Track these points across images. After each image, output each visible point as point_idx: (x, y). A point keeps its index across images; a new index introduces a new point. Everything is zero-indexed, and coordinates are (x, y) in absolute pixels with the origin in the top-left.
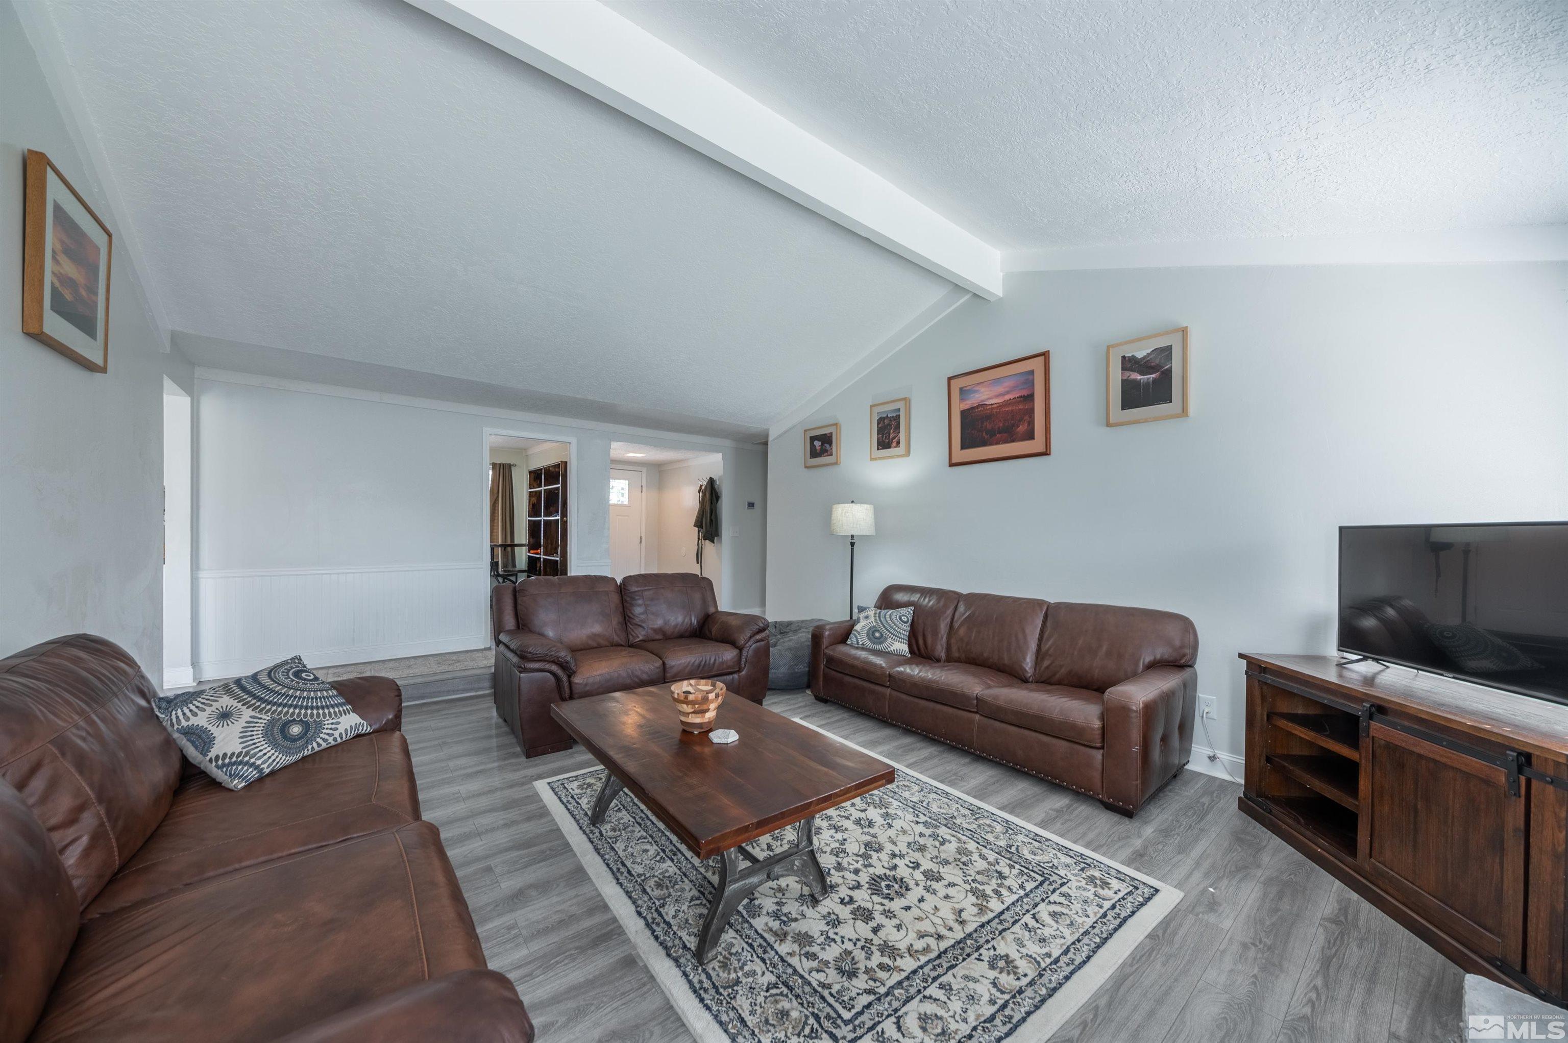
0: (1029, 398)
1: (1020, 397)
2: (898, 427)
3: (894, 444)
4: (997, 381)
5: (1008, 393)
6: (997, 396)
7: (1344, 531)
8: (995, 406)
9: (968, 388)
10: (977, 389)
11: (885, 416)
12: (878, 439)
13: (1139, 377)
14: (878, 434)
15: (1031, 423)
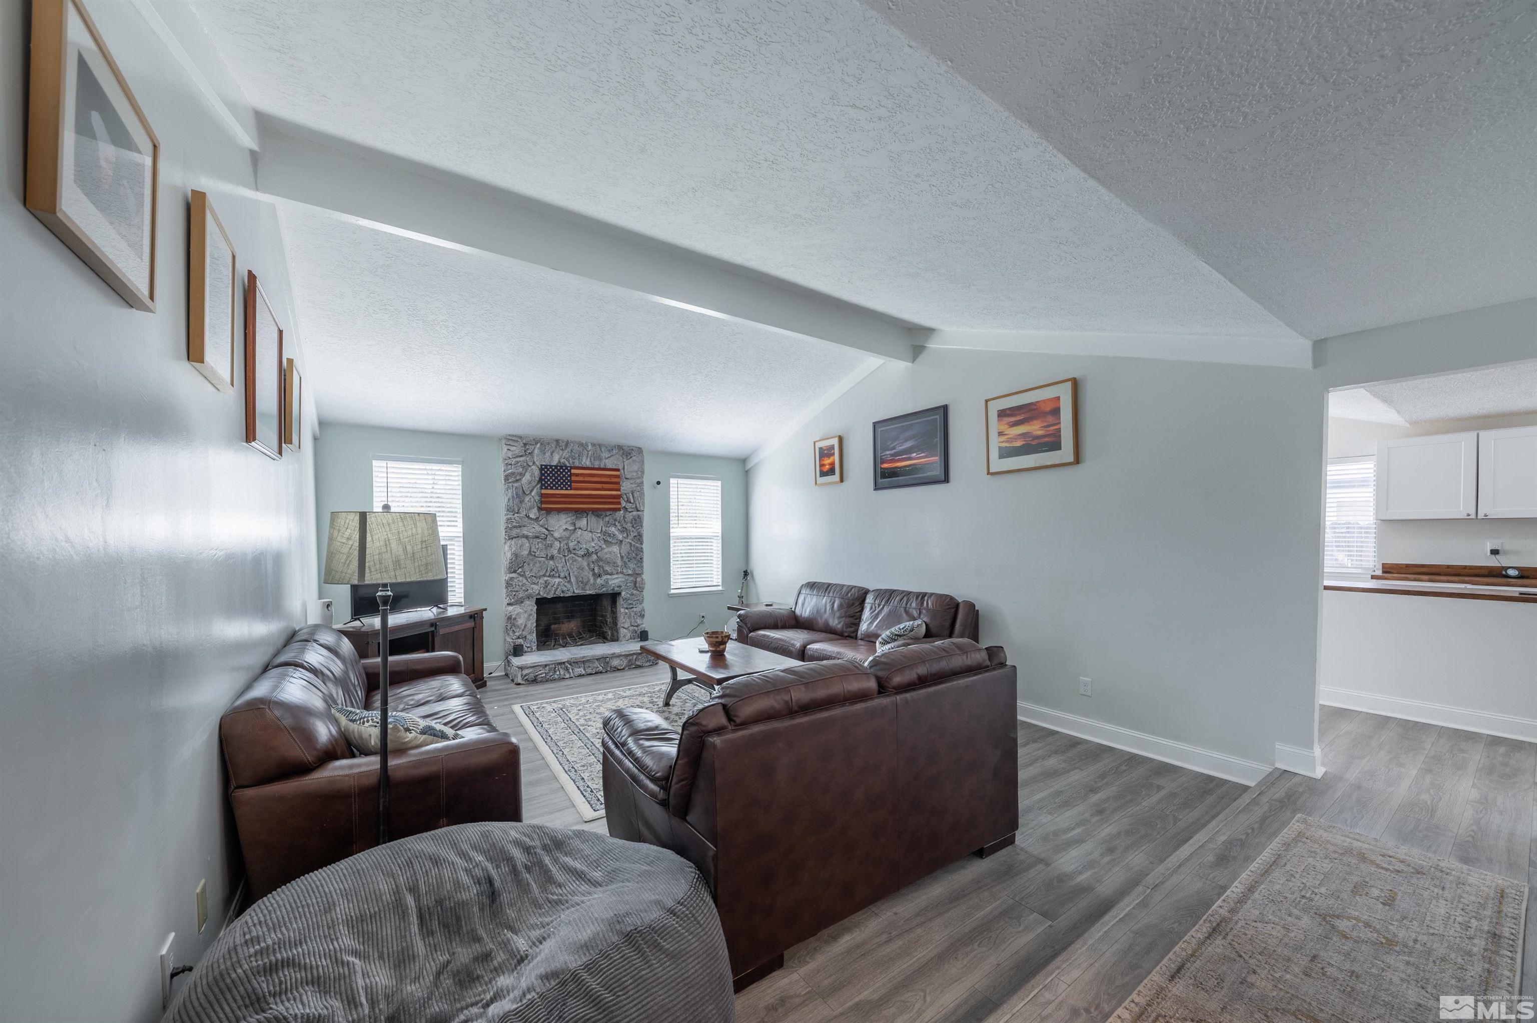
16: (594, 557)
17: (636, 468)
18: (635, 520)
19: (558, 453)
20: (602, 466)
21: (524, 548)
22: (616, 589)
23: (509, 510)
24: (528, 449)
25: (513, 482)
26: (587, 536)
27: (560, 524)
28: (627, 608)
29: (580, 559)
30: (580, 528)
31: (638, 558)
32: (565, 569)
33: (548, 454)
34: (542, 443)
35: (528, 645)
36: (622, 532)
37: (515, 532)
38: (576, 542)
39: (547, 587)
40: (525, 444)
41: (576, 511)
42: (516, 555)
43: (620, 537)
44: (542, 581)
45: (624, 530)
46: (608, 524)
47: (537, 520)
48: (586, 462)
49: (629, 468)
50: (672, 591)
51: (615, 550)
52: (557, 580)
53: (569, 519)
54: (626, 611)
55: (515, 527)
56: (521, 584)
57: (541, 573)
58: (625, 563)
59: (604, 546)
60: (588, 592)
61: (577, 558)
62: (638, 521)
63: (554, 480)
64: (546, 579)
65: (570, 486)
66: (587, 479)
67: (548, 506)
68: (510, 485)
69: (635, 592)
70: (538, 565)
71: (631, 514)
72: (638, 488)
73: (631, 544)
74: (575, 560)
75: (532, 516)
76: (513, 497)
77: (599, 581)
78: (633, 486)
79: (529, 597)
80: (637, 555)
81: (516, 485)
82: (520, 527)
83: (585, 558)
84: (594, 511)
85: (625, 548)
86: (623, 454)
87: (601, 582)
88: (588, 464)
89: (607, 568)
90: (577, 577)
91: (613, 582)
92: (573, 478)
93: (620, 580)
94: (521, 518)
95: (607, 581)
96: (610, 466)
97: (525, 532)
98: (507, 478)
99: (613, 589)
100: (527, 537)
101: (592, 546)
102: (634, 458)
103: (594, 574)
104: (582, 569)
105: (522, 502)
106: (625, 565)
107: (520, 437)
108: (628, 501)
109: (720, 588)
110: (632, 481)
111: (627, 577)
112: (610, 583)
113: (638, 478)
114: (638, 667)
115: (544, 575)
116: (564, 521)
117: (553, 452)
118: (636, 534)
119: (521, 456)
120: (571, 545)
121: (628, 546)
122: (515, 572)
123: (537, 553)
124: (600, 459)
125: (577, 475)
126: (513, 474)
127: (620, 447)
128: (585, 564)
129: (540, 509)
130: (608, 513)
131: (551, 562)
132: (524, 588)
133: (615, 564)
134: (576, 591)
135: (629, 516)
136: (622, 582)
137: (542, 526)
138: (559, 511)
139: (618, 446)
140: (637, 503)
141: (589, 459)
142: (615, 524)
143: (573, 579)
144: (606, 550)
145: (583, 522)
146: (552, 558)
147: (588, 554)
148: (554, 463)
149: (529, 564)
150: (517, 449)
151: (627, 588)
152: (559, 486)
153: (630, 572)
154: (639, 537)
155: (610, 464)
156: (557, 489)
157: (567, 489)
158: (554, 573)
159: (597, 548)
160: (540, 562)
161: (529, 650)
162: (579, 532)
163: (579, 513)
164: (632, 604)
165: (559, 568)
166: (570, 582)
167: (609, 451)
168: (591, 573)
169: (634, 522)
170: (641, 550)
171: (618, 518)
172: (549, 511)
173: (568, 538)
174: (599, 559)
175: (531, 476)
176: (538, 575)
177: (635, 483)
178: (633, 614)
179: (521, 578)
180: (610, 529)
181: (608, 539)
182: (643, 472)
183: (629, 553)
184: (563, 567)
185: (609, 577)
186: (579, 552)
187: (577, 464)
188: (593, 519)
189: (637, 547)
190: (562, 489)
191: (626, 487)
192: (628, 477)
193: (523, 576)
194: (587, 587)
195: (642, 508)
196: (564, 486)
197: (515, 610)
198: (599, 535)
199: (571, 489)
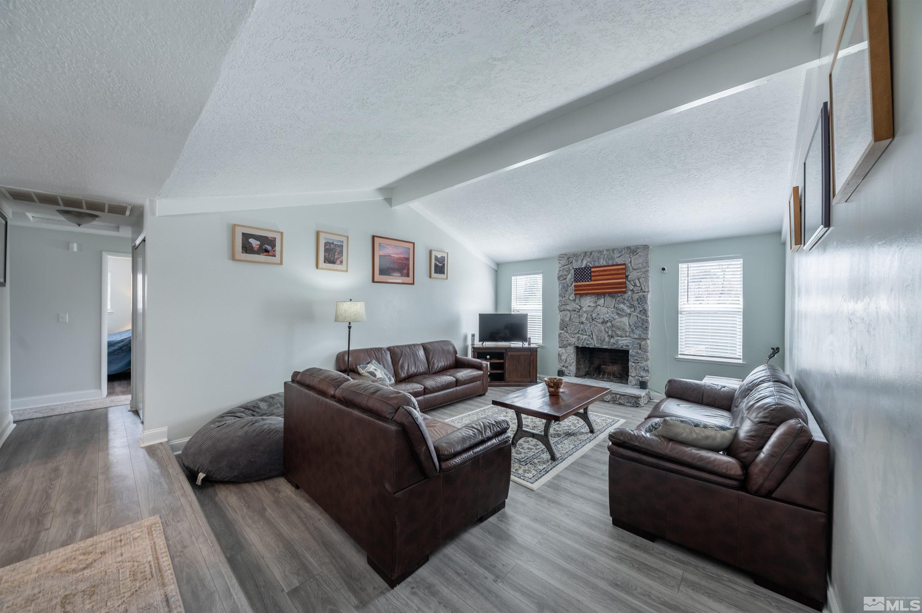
0: (408, 259)
1: (405, 258)
2: (341, 253)
3: (338, 262)
4: (396, 247)
5: (400, 254)
6: (396, 254)
7: (481, 315)
8: (395, 258)
9: (383, 245)
10: (387, 247)
11: (331, 242)
12: (325, 256)
13: (438, 264)
14: (325, 252)
15: (408, 270)
16: (609, 324)
17: (641, 260)
18: (641, 299)
19: (586, 260)
20: (615, 263)
21: (567, 316)
22: (624, 347)
23: (560, 295)
24: (569, 260)
25: (563, 280)
26: (604, 310)
27: (587, 302)
28: (634, 362)
29: (599, 325)
30: (599, 305)
31: (644, 327)
32: (589, 330)
33: (580, 261)
34: (576, 255)
35: (568, 372)
36: (630, 307)
37: (562, 308)
38: (596, 314)
39: (579, 340)
40: (568, 258)
41: (597, 294)
42: (563, 320)
43: (628, 311)
44: (576, 336)
45: (632, 306)
46: (619, 302)
47: (575, 300)
48: (602, 262)
49: (636, 261)
50: (680, 356)
51: (624, 320)
52: (585, 337)
53: (592, 299)
54: (633, 364)
55: (563, 305)
56: (565, 337)
57: (576, 332)
58: (633, 330)
59: (617, 317)
60: (605, 347)
61: (597, 324)
62: (643, 300)
63: (581, 277)
64: (578, 335)
65: (591, 279)
66: (601, 273)
67: (580, 292)
68: (561, 282)
69: (639, 351)
70: (574, 327)
71: (637, 294)
72: (644, 276)
73: (637, 316)
74: (596, 326)
75: (571, 298)
76: (562, 288)
77: (612, 340)
78: (639, 274)
79: (570, 345)
80: (643, 325)
81: (563, 281)
82: (566, 305)
83: (604, 324)
84: (610, 294)
85: (633, 319)
86: (630, 252)
87: (614, 341)
88: (605, 264)
89: (618, 332)
90: (597, 337)
91: (622, 342)
92: (592, 274)
93: (627, 341)
94: (565, 300)
95: (617, 341)
96: (619, 263)
97: (568, 308)
98: (559, 278)
99: (622, 347)
100: (569, 310)
101: (607, 317)
102: (640, 254)
103: (609, 336)
104: (601, 332)
105: (566, 291)
106: (633, 331)
107: (566, 255)
108: (635, 285)
109: (741, 361)
110: (638, 271)
111: (634, 340)
112: (620, 342)
113: (644, 267)
114: (620, 404)
115: (578, 333)
116: (589, 301)
117: (583, 259)
118: (641, 309)
119: (567, 265)
120: (594, 316)
121: (635, 318)
122: (563, 329)
123: (574, 320)
124: (613, 258)
125: (594, 272)
126: (562, 275)
127: (628, 248)
128: (603, 328)
129: (576, 294)
130: (619, 295)
131: (582, 326)
132: (566, 339)
133: (624, 330)
134: (596, 345)
135: (636, 296)
136: (629, 343)
137: (577, 304)
138: (587, 294)
139: (627, 247)
140: (642, 286)
141: (605, 261)
142: (624, 302)
143: (594, 337)
144: (617, 320)
145: (601, 301)
146: (582, 323)
147: (604, 322)
148: (583, 266)
149: (569, 326)
150: (564, 262)
151: (634, 348)
152: (584, 280)
153: (636, 336)
154: (644, 312)
155: (619, 261)
156: (583, 281)
157: (588, 281)
158: (584, 332)
159: (610, 318)
160: (575, 325)
161: (569, 375)
162: (599, 307)
163: (599, 295)
164: (638, 360)
165: (586, 330)
166: (592, 338)
167: (620, 252)
168: (607, 335)
169: (639, 300)
170: (647, 321)
171: (626, 298)
172: (581, 295)
173: (593, 311)
174: (613, 326)
175: (570, 277)
176: (574, 332)
177: (641, 272)
178: (638, 367)
179: (565, 334)
180: (619, 305)
181: (620, 313)
182: (647, 263)
183: (636, 323)
184: (588, 329)
185: (619, 338)
186: (598, 321)
187: (597, 265)
188: (608, 299)
189: (643, 319)
190: (585, 281)
191: (633, 275)
192: (635, 268)
193: (567, 332)
194: (604, 344)
195: (647, 290)
196: (587, 279)
197: (563, 350)
198: (613, 309)
199: (591, 281)
